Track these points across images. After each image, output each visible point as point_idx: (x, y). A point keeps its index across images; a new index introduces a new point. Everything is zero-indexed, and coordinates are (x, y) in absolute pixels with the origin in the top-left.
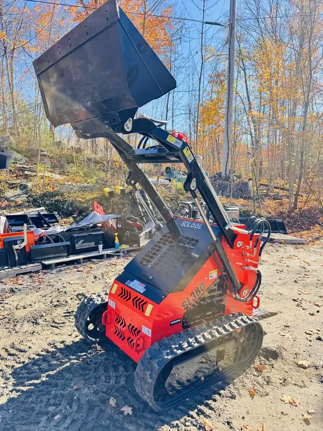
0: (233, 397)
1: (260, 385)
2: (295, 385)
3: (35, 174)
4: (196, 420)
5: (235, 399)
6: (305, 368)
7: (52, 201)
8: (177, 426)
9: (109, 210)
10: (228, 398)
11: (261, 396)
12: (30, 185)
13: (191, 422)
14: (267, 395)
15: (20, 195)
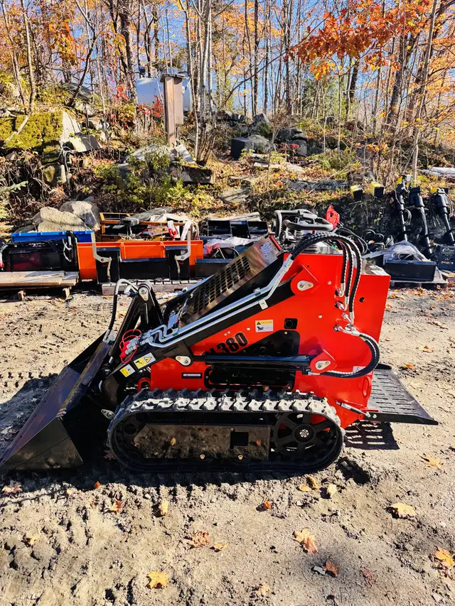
0: (233, 497)
1: (289, 502)
2: (343, 527)
3: (267, 166)
4: (159, 497)
5: (234, 500)
6: (396, 516)
7: (272, 204)
8: (135, 492)
9: (350, 219)
10: (225, 495)
11: (272, 515)
12: (253, 181)
13: (153, 497)
14: (282, 517)
15: (239, 194)
